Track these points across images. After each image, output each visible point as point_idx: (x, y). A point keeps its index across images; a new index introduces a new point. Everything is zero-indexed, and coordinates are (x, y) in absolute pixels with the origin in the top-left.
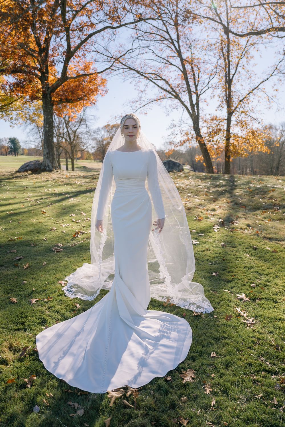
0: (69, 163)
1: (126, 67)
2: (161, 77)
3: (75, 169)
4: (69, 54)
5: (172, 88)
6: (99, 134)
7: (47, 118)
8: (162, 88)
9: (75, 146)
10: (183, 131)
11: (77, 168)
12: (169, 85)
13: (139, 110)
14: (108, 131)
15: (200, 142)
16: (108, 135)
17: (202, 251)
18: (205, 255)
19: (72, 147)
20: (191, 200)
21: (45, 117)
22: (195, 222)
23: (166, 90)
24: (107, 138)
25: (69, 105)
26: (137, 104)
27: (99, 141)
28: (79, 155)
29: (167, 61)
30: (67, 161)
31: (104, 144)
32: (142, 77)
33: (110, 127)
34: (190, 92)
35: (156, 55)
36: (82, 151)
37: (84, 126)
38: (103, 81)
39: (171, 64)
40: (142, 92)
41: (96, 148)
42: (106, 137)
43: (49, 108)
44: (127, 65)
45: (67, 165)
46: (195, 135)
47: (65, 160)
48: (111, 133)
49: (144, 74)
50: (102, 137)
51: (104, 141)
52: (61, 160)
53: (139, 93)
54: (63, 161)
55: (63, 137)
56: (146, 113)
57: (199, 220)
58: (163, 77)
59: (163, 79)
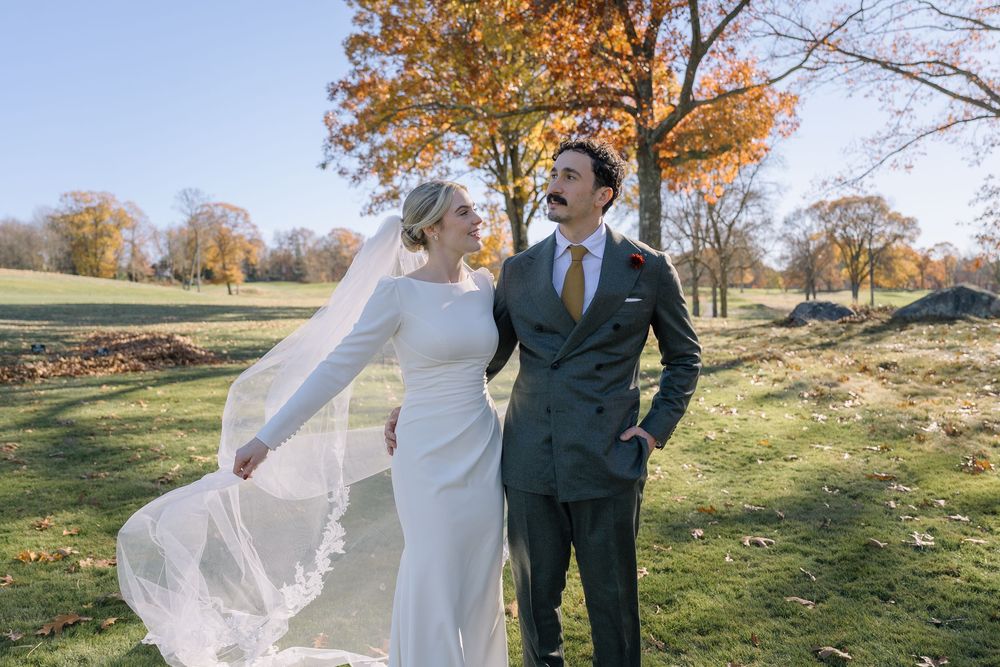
0: (717, 297)
1: (854, 59)
2: (954, 68)
4: (697, 51)
5: (989, 91)
6: (798, 226)
7: (646, 198)
9: (728, 257)
12: (980, 84)
14: (822, 218)
16: (823, 227)
17: (928, 575)
18: (933, 589)
19: (722, 259)
20: (981, 405)
21: (643, 196)
22: (957, 476)
23: (969, 100)
24: (819, 235)
26: (885, 145)
27: (799, 243)
28: (749, 277)
29: (976, 22)
30: (714, 293)
31: (811, 248)
32: (899, 76)
33: (826, 207)
35: (941, 13)
37: (754, 210)
39: (988, 28)
40: (900, 113)
41: (791, 259)
42: (815, 231)
43: (651, 174)
44: (856, 53)
45: (715, 301)
47: (710, 289)
48: (829, 221)
49: (901, 68)
50: (805, 233)
51: (811, 243)
52: (699, 289)
53: (892, 116)
54: (705, 293)
56: (908, 164)
57: (976, 471)
58: (962, 67)
59: (959, 72)
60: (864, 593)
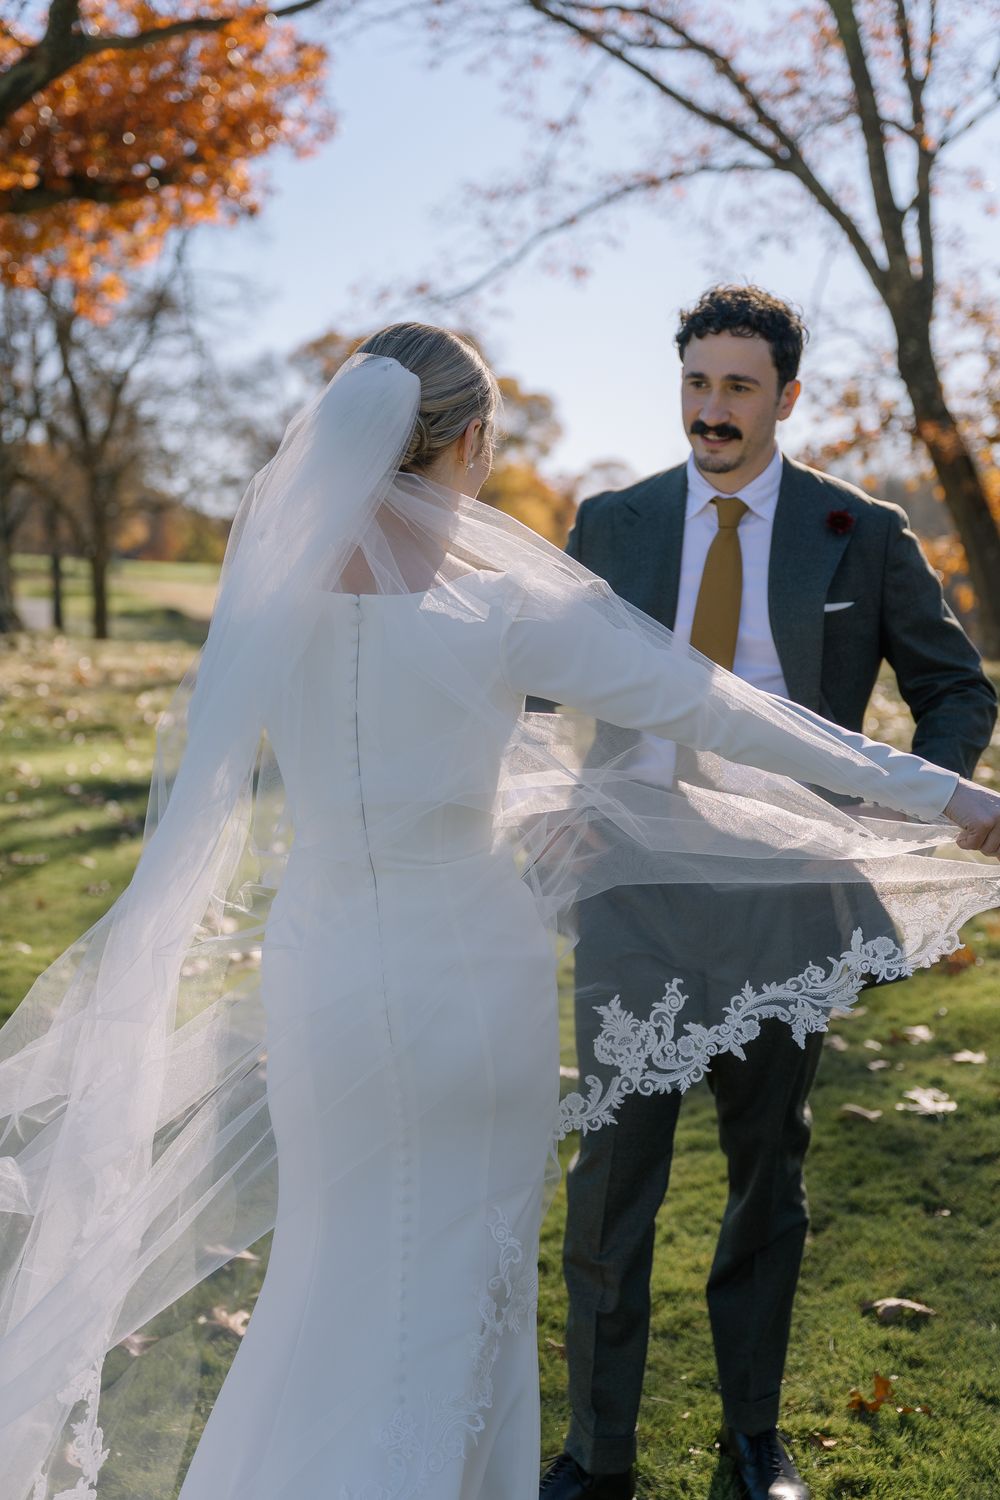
0: (69, 585)
2: (679, 31)
3: (116, 627)
6: (267, 397)
8: (689, 105)
9: (115, 477)
10: (829, 382)
11: (128, 615)
12: (740, 85)
13: (537, 253)
15: (935, 452)
19: (94, 480)
23: (714, 119)
25: (90, 218)
26: (527, 207)
28: (136, 531)
30: (57, 574)
32: (559, 31)
34: (874, 130)
36: (159, 508)
37: (175, 345)
38: (307, 56)
40: (554, 127)
45: (57, 597)
46: (906, 408)
47: (45, 562)
52: (16, 561)
54: (32, 573)
55: (31, 418)
58: (700, 33)
59: (692, 45)
60: (891, 1202)
